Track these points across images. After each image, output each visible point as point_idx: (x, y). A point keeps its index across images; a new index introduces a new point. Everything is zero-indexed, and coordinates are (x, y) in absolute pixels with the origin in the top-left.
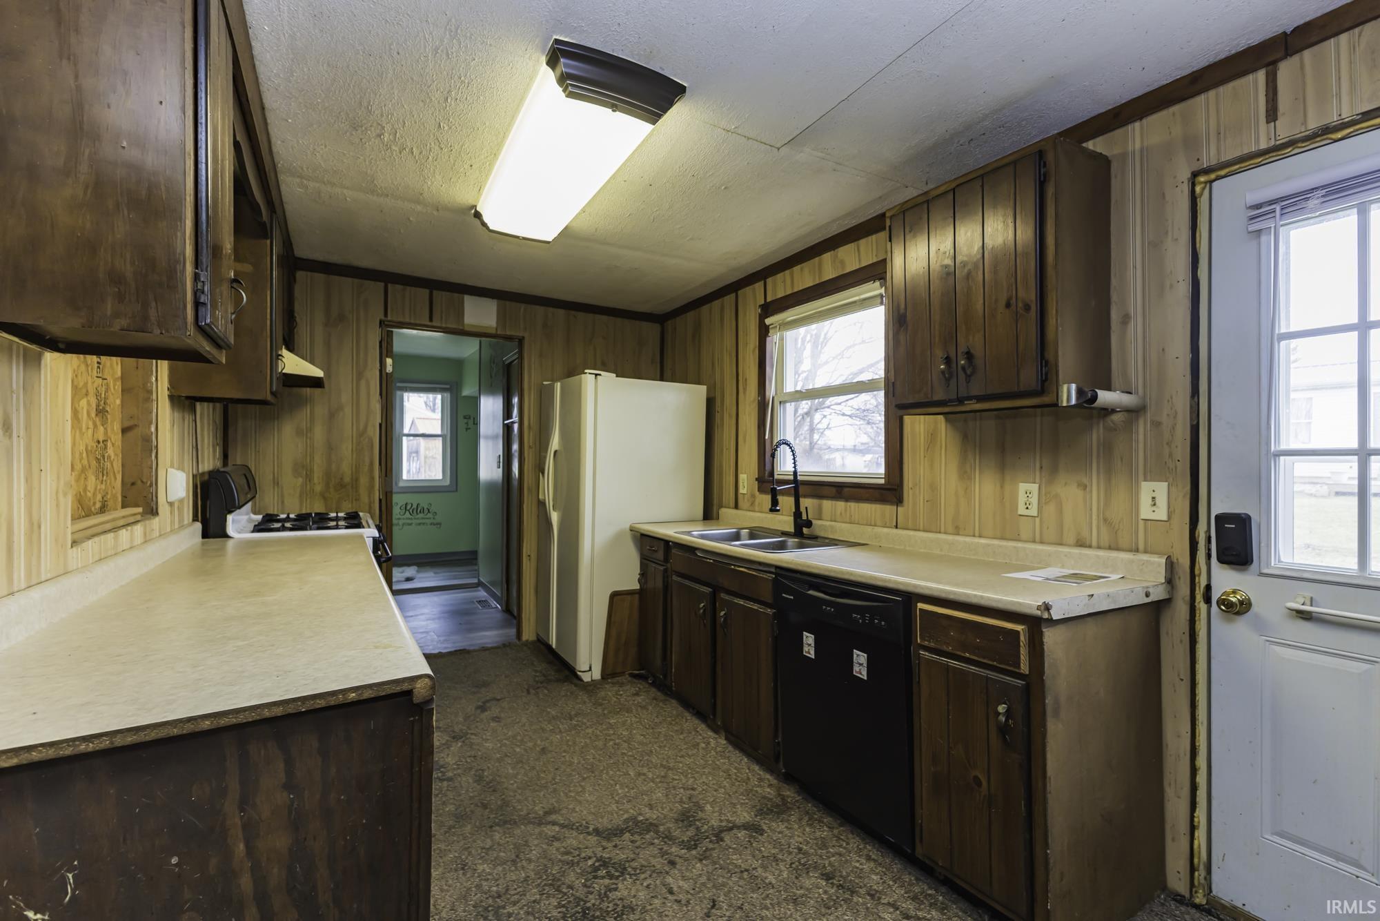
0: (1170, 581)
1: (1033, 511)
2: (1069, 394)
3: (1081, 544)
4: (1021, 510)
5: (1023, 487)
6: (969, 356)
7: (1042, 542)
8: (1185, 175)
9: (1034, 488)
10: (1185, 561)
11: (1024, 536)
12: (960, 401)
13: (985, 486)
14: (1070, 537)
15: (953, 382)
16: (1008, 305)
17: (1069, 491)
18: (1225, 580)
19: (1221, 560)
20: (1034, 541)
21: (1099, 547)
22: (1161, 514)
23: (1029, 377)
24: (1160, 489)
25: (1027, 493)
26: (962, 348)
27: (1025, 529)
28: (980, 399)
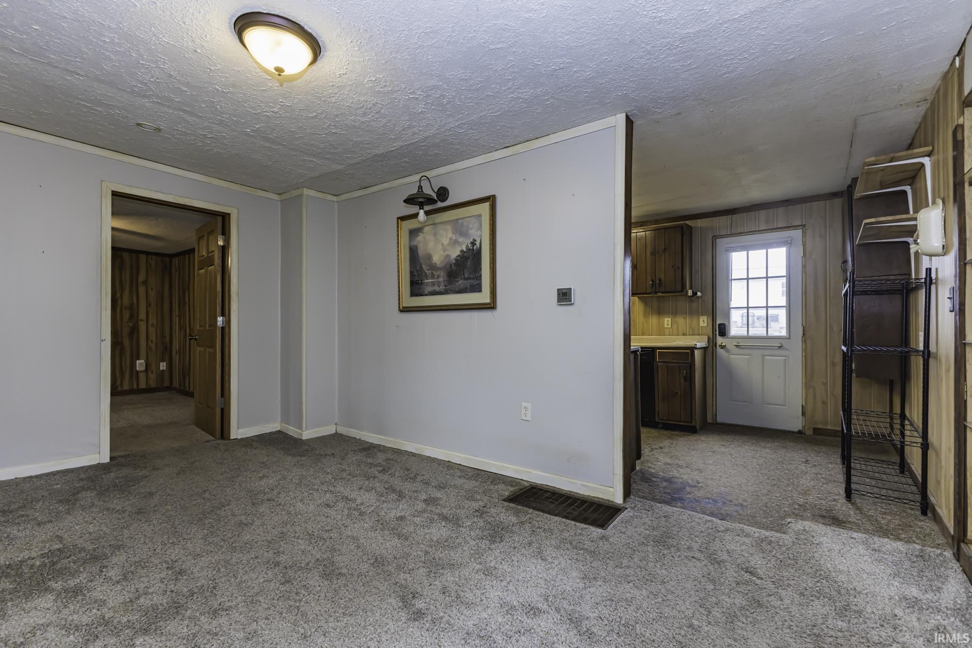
0: (708, 342)
1: (670, 326)
2: (690, 293)
3: (684, 334)
4: (666, 326)
5: (666, 319)
6: (660, 280)
7: (672, 335)
8: (711, 237)
9: (670, 319)
10: (711, 336)
11: (666, 334)
12: (656, 293)
13: (654, 320)
14: (681, 333)
15: (654, 287)
16: (673, 267)
17: (681, 320)
18: (720, 340)
19: (720, 335)
20: (670, 335)
21: (689, 335)
22: (705, 325)
23: (679, 287)
24: (705, 318)
25: (667, 321)
26: (657, 277)
27: (667, 332)
28: (662, 293)
